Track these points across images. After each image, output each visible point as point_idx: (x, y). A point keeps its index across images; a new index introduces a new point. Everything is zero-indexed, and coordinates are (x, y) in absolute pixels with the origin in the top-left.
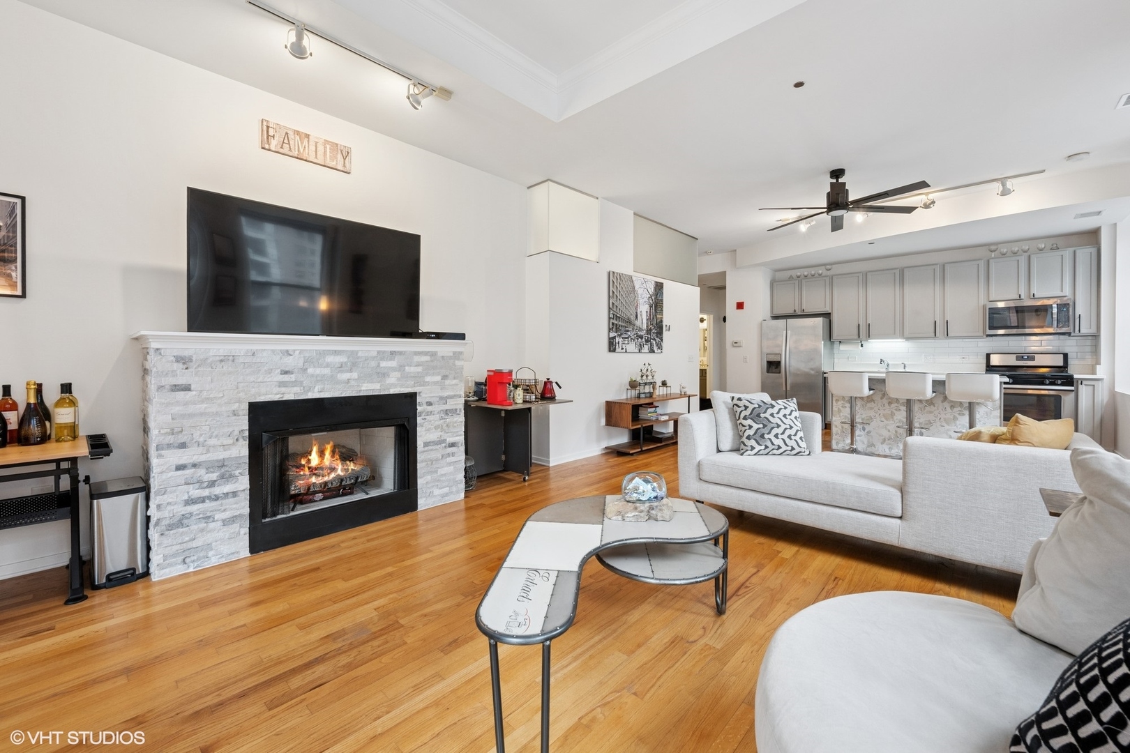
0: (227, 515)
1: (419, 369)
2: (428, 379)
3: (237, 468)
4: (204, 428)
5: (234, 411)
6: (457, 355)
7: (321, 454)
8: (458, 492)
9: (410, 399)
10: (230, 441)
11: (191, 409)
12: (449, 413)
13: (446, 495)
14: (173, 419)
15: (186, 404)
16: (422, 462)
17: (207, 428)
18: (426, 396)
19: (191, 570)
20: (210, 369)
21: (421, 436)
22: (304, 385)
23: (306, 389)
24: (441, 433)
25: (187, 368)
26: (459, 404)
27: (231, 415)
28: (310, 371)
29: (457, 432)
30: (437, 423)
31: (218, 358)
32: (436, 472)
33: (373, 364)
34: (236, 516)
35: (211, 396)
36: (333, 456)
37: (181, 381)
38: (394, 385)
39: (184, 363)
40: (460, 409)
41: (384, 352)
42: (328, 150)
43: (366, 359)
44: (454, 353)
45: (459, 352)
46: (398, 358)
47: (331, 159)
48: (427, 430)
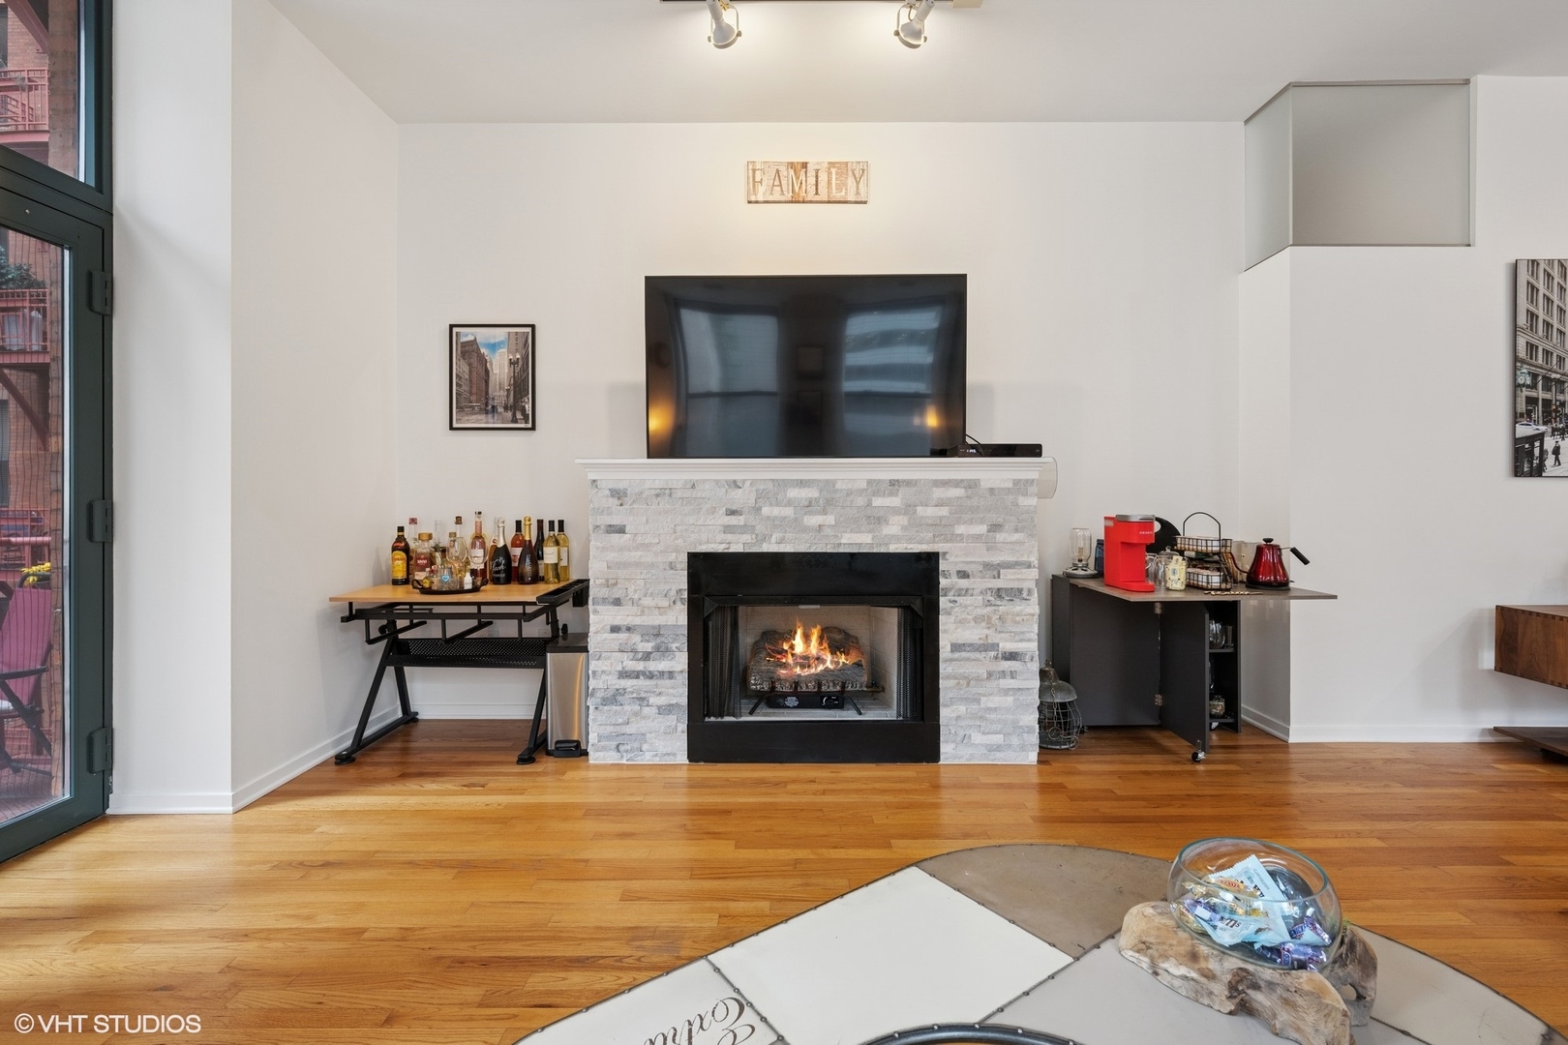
0: (662, 701)
1: (944, 511)
2: (960, 529)
3: (674, 640)
4: (639, 582)
5: (671, 563)
6: (1021, 487)
7: (809, 637)
8: (1023, 748)
9: (928, 563)
10: (665, 603)
11: (627, 556)
12: (1003, 595)
13: (998, 748)
14: (608, 567)
15: (621, 549)
16: (948, 677)
17: (642, 583)
18: (957, 560)
19: (625, 762)
20: (645, 506)
21: (946, 631)
22: (757, 532)
23: (759, 537)
24: (986, 631)
25: (621, 505)
26: (1029, 579)
27: (668, 568)
28: (766, 510)
29: (1023, 633)
30: (980, 611)
31: (653, 492)
32: (978, 701)
33: (861, 501)
34: (672, 705)
35: (646, 541)
36: (822, 642)
37: (616, 521)
38: (896, 538)
39: (619, 498)
40: (1030, 592)
41: (879, 481)
42: (834, 176)
43: (849, 493)
44: (1016, 482)
45: (1027, 481)
46: (903, 491)
47: (839, 189)
48: (960, 622)
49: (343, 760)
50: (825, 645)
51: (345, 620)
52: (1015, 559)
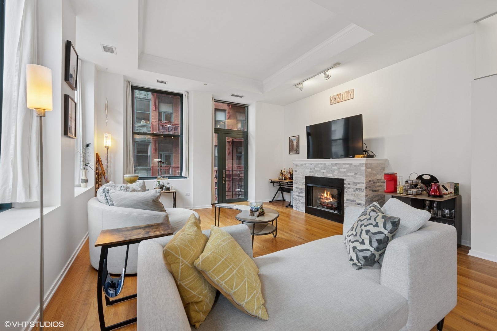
0: (302, 201)
1: (345, 170)
2: (349, 174)
3: (303, 191)
5: (303, 177)
7: (327, 194)
9: (342, 181)
10: (302, 184)
11: (298, 176)
12: (357, 190)
14: (295, 177)
17: (299, 180)
18: (348, 181)
19: (297, 210)
20: (299, 167)
21: (345, 196)
23: (315, 174)
24: (354, 197)
26: (364, 187)
28: (315, 169)
29: (362, 199)
30: (353, 193)
31: (301, 165)
33: (330, 167)
35: (300, 173)
36: (330, 195)
37: (296, 170)
38: (336, 175)
39: (296, 166)
40: (363, 189)
41: (333, 163)
42: (346, 95)
43: (328, 166)
44: (360, 164)
45: (363, 163)
46: (338, 165)
47: (347, 97)
48: (348, 195)
49: (270, 202)
50: (331, 196)
51: (271, 182)
52: (360, 182)
